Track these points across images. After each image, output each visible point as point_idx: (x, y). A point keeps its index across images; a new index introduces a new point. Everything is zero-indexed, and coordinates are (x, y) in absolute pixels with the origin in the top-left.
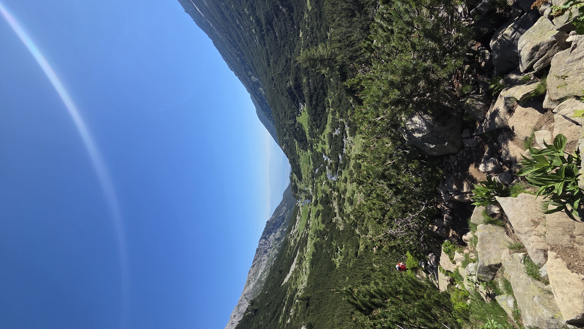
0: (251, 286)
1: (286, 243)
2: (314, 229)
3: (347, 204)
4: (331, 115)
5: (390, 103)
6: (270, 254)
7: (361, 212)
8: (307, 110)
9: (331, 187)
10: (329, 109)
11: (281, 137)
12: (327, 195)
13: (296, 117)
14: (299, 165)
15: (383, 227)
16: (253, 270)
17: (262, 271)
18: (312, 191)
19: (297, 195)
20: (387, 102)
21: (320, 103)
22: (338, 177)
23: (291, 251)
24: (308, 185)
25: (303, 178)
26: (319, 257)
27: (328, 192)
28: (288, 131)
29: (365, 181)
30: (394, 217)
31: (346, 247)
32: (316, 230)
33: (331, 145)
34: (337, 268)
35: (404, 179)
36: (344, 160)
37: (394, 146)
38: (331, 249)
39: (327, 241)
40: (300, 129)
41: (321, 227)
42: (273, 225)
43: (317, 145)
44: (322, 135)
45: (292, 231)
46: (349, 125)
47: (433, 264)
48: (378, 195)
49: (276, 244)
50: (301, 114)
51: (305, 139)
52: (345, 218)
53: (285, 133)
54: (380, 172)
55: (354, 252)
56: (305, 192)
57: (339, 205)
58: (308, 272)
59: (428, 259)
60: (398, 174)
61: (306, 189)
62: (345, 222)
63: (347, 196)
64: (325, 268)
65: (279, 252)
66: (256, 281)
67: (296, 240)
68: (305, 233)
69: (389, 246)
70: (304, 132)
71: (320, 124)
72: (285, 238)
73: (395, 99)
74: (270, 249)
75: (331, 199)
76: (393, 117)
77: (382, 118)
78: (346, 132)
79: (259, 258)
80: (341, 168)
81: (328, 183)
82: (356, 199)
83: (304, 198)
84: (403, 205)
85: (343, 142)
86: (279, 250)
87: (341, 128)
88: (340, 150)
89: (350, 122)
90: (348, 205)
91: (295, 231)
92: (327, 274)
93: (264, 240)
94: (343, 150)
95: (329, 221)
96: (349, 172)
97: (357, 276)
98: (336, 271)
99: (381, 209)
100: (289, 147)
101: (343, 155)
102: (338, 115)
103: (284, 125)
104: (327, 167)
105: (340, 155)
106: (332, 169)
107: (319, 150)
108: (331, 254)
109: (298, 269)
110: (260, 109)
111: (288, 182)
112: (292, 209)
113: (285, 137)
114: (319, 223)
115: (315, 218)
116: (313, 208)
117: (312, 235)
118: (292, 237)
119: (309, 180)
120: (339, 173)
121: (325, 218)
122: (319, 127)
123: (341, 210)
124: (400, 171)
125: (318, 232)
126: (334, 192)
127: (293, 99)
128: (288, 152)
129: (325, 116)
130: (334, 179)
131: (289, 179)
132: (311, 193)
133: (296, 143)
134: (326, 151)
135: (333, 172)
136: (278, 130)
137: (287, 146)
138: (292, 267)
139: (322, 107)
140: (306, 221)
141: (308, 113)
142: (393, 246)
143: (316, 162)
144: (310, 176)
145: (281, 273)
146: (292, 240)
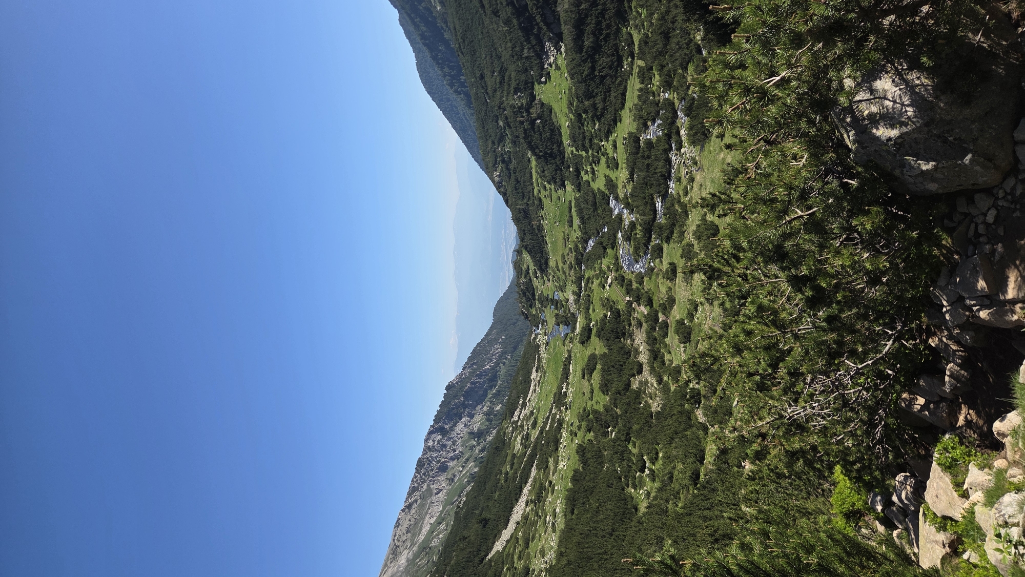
0: (402, 561)
1: (501, 445)
2: (577, 407)
3: (672, 339)
4: (637, 80)
5: (810, 32)
6: (455, 476)
7: (712, 356)
8: (567, 65)
9: (629, 292)
10: (632, 63)
11: (490, 145)
12: (617, 314)
13: (533, 84)
14: (540, 228)
15: (772, 398)
16: (409, 517)
17: (433, 521)
18: (577, 301)
19: (534, 312)
20: (803, 28)
21: (606, 41)
22: (652, 264)
23: (515, 467)
24: (565, 285)
25: (552, 263)
26: (592, 484)
27: (621, 306)
28: (510, 127)
29: (727, 269)
30: (803, 369)
31: (667, 457)
32: (585, 410)
33: (633, 169)
34: (640, 514)
35: (838, 262)
36: (670, 214)
37: (816, 166)
38: (625, 463)
39: (614, 441)
40: (544, 123)
41: (597, 402)
42: (464, 396)
43: (593, 169)
44: (607, 141)
45: (517, 413)
46: (688, 112)
47: (906, 502)
48: (761, 308)
49: (472, 448)
50: (548, 75)
51: (559, 151)
52: (665, 378)
53: (502, 134)
54: (772, 242)
55: (689, 473)
56: (556, 303)
57: (652, 341)
58: (561, 524)
59: (894, 487)
60: (822, 247)
61: (560, 296)
62: (665, 389)
63: (674, 317)
64: (609, 512)
65: (480, 470)
66: (415, 549)
67: (527, 437)
68: (553, 419)
69: (787, 451)
70: (555, 132)
71: (604, 109)
72: (498, 432)
73: (827, 18)
74: (455, 462)
75: (630, 325)
76: (819, 79)
77: (783, 79)
78: (678, 133)
79: (425, 486)
80: (660, 236)
81: (621, 280)
82: (700, 325)
83: (551, 321)
84: (832, 336)
85: (669, 161)
86: (481, 463)
87: (665, 119)
88: (659, 185)
89: (693, 103)
90: (677, 342)
91: (527, 411)
92: (613, 530)
93: (439, 437)
94: (668, 186)
95: (621, 386)
96: (683, 250)
97: (694, 535)
98: (639, 522)
99: (767, 348)
100: (513, 176)
101: (668, 199)
102: (657, 80)
103: (499, 108)
104: (620, 235)
105: (659, 200)
106: (635, 239)
107: (599, 184)
108: (626, 477)
109: (532, 517)
110: (429, 59)
111: (508, 274)
112: (517, 353)
113: (501, 145)
114: (592, 392)
115: (583, 378)
116: (576, 347)
117: (572, 425)
118: (517, 428)
119: (567, 272)
120: (654, 251)
121: (609, 378)
122: (602, 115)
123: (655, 355)
124: (827, 239)
125: (591, 416)
126: (639, 305)
127: (528, 28)
128: (509, 190)
129: (620, 84)
130: (638, 267)
131: (511, 266)
132: (573, 308)
133: (534, 163)
134: (620, 187)
135: (637, 249)
136: (483, 123)
137: (508, 172)
138: (515, 510)
139: (613, 55)
140: (556, 385)
141: (569, 73)
142: (797, 452)
143: (588, 219)
144: (571, 258)
145: (484, 527)
146: (516, 438)
